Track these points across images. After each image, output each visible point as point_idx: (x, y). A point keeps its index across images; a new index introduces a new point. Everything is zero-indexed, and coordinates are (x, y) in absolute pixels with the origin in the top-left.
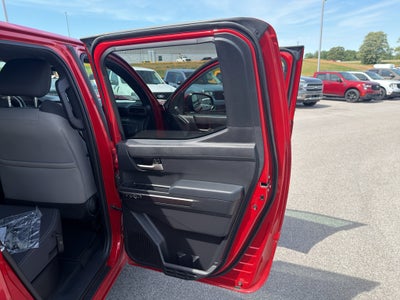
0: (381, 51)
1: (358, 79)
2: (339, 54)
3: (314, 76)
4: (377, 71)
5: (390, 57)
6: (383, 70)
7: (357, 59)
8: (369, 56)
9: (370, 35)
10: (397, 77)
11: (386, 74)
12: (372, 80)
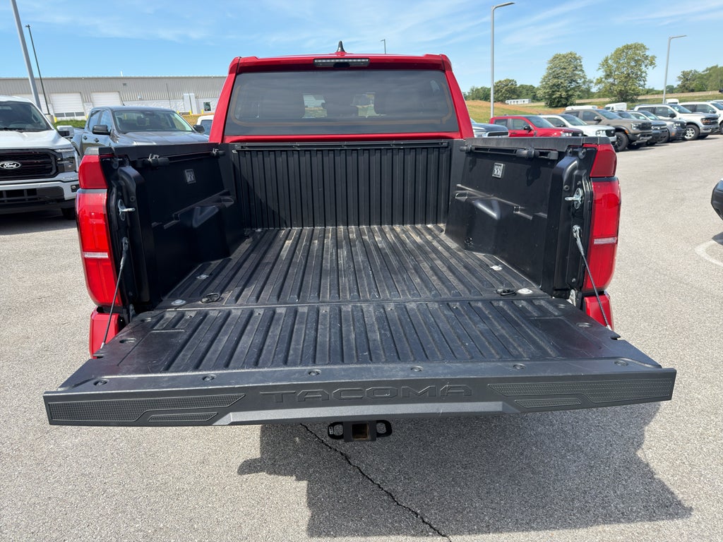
0: (573, 85)
1: (552, 126)
2: (508, 91)
3: (491, 122)
4: (577, 113)
5: (587, 94)
6: (585, 111)
7: (539, 100)
8: (557, 94)
9: (555, 58)
10: (605, 120)
11: (589, 118)
12: (570, 126)
